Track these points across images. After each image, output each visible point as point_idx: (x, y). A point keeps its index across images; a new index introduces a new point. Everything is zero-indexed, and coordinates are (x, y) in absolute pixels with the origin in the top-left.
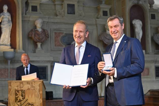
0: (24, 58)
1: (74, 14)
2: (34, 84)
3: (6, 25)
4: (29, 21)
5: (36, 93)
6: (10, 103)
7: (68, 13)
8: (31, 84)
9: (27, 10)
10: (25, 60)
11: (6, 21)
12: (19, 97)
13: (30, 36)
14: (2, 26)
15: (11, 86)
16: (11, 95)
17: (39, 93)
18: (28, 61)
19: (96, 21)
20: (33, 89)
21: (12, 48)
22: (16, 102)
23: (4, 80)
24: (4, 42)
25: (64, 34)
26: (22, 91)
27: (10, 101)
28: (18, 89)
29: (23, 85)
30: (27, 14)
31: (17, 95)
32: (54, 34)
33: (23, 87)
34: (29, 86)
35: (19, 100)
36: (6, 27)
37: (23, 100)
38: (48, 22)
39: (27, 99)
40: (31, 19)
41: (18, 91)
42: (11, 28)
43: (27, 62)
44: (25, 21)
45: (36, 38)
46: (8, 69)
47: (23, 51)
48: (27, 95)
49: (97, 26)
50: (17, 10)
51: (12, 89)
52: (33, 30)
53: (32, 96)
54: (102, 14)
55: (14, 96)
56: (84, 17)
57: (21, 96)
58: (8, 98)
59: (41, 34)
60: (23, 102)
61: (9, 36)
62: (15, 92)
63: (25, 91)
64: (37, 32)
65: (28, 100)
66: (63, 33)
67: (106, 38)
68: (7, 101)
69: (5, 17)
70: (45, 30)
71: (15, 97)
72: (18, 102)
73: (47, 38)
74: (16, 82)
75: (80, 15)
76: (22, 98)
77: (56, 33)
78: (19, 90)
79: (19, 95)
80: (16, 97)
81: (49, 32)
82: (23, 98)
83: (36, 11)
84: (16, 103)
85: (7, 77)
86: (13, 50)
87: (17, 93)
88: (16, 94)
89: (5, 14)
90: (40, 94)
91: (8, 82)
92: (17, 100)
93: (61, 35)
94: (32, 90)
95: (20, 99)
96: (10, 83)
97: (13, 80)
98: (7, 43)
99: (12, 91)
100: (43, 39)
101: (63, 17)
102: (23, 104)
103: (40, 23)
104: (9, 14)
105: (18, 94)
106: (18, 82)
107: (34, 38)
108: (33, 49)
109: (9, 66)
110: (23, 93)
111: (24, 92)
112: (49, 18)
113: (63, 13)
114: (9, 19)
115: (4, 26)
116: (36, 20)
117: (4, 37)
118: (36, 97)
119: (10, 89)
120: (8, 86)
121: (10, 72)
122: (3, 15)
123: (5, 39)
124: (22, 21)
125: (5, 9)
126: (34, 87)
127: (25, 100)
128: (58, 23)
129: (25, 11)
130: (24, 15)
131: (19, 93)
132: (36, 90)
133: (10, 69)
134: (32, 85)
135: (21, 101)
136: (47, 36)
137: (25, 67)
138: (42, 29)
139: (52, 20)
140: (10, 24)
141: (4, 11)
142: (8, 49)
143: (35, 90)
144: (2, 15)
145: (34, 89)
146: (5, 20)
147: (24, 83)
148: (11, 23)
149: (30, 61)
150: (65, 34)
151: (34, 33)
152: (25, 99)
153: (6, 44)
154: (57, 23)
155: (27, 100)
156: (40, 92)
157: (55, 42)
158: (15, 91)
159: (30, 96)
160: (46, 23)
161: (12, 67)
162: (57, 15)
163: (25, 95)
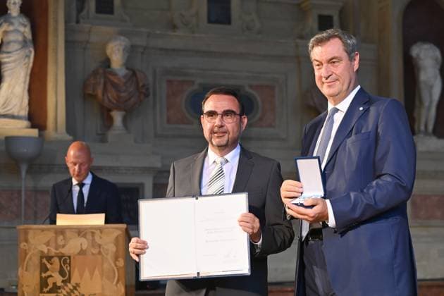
0: (75, 157)
1: (229, 23)
2: (101, 238)
4: (88, 42)
5: (105, 265)
7: (210, 21)
8: (89, 236)
9: (80, 10)
10: (75, 164)
11: (15, 42)
12: (51, 276)
13: (90, 91)
14: (3, 58)
15: (26, 241)
16: (26, 271)
17: (116, 266)
19: (297, 46)
20: (95, 251)
21: (33, 126)
22: (41, 292)
23: (6, 224)
24: (8, 108)
25: (196, 87)
26: (61, 257)
27: (25, 289)
28: (49, 250)
29: (64, 239)
30: (82, 21)
31: (47, 270)
32: (164, 85)
33: (64, 246)
34: (84, 243)
35: (51, 286)
36: (14, 61)
37: (65, 287)
38: (145, 48)
39: (76, 284)
40: (94, 38)
41: (49, 258)
42: (31, 65)
43: (83, 172)
44: (74, 42)
45: (109, 95)
46: (19, 192)
47: (71, 138)
48: (76, 270)
49: (299, 63)
50: (51, 9)
51: (32, 252)
52: (101, 71)
53: (92, 273)
54: (315, 25)
55: (37, 273)
57: (58, 274)
60: (64, 292)
61: (24, 88)
62: (41, 261)
63: (70, 257)
64: (112, 78)
65: (79, 287)
66: (193, 82)
68: (15, 291)
69: (11, 28)
70: (138, 73)
71: (41, 277)
73: (142, 97)
74: (43, 230)
75: (248, 28)
76: (61, 281)
77: (169, 82)
78: (53, 254)
80: (43, 275)
81: (150, 78)
82: (63, 281)
83: (111, 12)
84: (41, 295)
85: (18, 216)
86: (35, 132)
87: (46, 265)
88: (44, 268)
89: (13, 21)
90: (118, 269)
91: (20, 230)
92: (46, 287)
93: (189, 90)
94: (93, 254)
95: (54, 284)
96: (26, 232)
97: (35, 224)
98: (19, 111)
99: (30, 259)
100: (130, 99)
101: (193, 32)
103: (121, 48)
104: (24, 20)
105: (49, 266)
107: (103, 95)
108: (100, 132)
109: (23, 181)
110: (64, 264)
111: (68, 261)
112: (149, 35)
113: (194, 20)
114: (26, 35)
115: (7, 57)
117: (10, 91)
118: (104, 277)
119: (26, 250)
121: (26, 201)
122: (5, 21)
123: (11, 99)
124: (67, 42)
125: (15, 3)
126: (100, 246)
127: (70, 286)
128: (179, 50)
129: (74, 13)
130: (74, 24)
131: (51, 264)
132: (105, 256)
133: (26, 191)
134: (93, 240)
135: (59, 288)
136: (144, 91)
138: (127, 68)
139: (160, 43)
140: (27, 51)
141: (9, 12)
142: (20, 128)
143: (103, 256)
144: (4, 24)
145: (100, 253)
146: (12, 37)
147: (68, 234)
148: (32, 49)
149: (93, 166)
150: (200, 84)
151: (102, 81)
152: (70, 282)
153: (16, 114)
154: (173, 50)
155: (78, 285)
156: (117, 263)
157: (168, 109)
158: (39, 258)
159: (87, 274)
160: (141, 50)
161: (31, 184)
162: (174, 27)
163: (70, 272)
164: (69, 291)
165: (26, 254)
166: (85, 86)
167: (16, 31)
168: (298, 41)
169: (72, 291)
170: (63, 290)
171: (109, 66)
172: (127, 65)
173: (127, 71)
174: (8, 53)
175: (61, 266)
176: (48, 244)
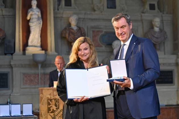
0: (58, 61)
1: (115, 8)
3: (35, 24)
4: (62, 17)
6: (41, 114)
7: (108, 8)
9: (59, 5)
10: (59, 64)
11: (35, 18)
12: (51, 107)
13: (64, 35)
14: (31, 24)
15: (42, 94)
16: (42, 105)
18: (63, 64)
19: (141, 16)
21: (43, 50)
22: (48, 113)
23: (33, 87)
24: (33, 43)
25: (103, 33)
26: (55, 99)
27: (42, 112)
28: (51, 97)
29: (56, 93)
30: (60, 9)
31: (50, 104)
32: (91, 32)
33: (56, 95)
35: (52, 110)
36: (35, 25)
37: (57, 111)
38: (84, 19)
40: (64, 16)
41: (51, 100)
42: (41, 27)
43: (62, 66)
44: (57, 17)
45: (71, 37)
46: (38, 74)
47: (57, 54)
48: (61, 104)
49: (142, 22)
50: (48, 5)
51: (44, 98)
52: (67, 28)
55: (47, 106)
56: (127, 11)
57: (54, 106)
58: (40, 108)
59: (77, 32)
60: (57, 113)
61: (39, 35)
62: (48, 101)
64: (71, 30)
66: (102, 31)
67: (154, 36)
68: (38, 112)
69: (33, 13)
70: (81, 28)
71: (48, 107)
72: (51, 113)
74: (48, 90)
76: (55, 108)
77: (93, 31)
78: (52, 98)
79: (52, 105)
80: (49, 106)
81: (86, 30)
82: (56, 109)
83: (70, 5)
84: (48, 114)
85: (38, 83)
86: (43, 52)
87: (49, 102)
89: (34, 10)
91: (39, 90)
93: (101, 34)
95: (53, 110)
96: (42, 90)
97: (44, 87)
98: (37, 44)
99: (44, 100)
101: (102, 12)
102: (57, 116)
103: (75, 19)
104: (38, 10)
105: (51, 103)
106: (50, 89)
107: (68, 37)
108: (67, 51)
109: (40, 70)
110: (57, 102)
111: (58, 101)
112: (85, 14)
113: (102, 7)
114: (39, 15)
115: (32, 24)
116: (71, 16)
117: (34, 37)
119: (42, 97)
120: (39, 94)
121: (41, 78)
122: (31, 11)
123: (34, 40)
124: (54, 17)
125: (34, 4)
127: (59, 110)
128: (96, 19)
129: (56, 6)
130: (56, 10)
131: (52, 102)
133: (41, 74)
137: (59, 71)
138: (77, 27)
139: (89, 17)
140: (39, 21)
141: (32, 7)
142: (38, 51)
146: (34, 16)
148: (41, 21)
150: (105, 32)
151: (68, 32)
153: (36, 45)
154: (94, 19)
158: (47, 100)
160: (82, 19)
161: (42, 71)
162: (94, 10)
163: (59, 105)
164: (59, 112)
165: (42, 99)
166: (62, 34)
167: (35, 14)
168: (142, 14)
169: (60, 112)
170: (56, 112)
171: (70, 26)
172: (77, 26)
173: (77, 28)
174: (33, 22)
175: (55, 103)
176: (50, 95)
